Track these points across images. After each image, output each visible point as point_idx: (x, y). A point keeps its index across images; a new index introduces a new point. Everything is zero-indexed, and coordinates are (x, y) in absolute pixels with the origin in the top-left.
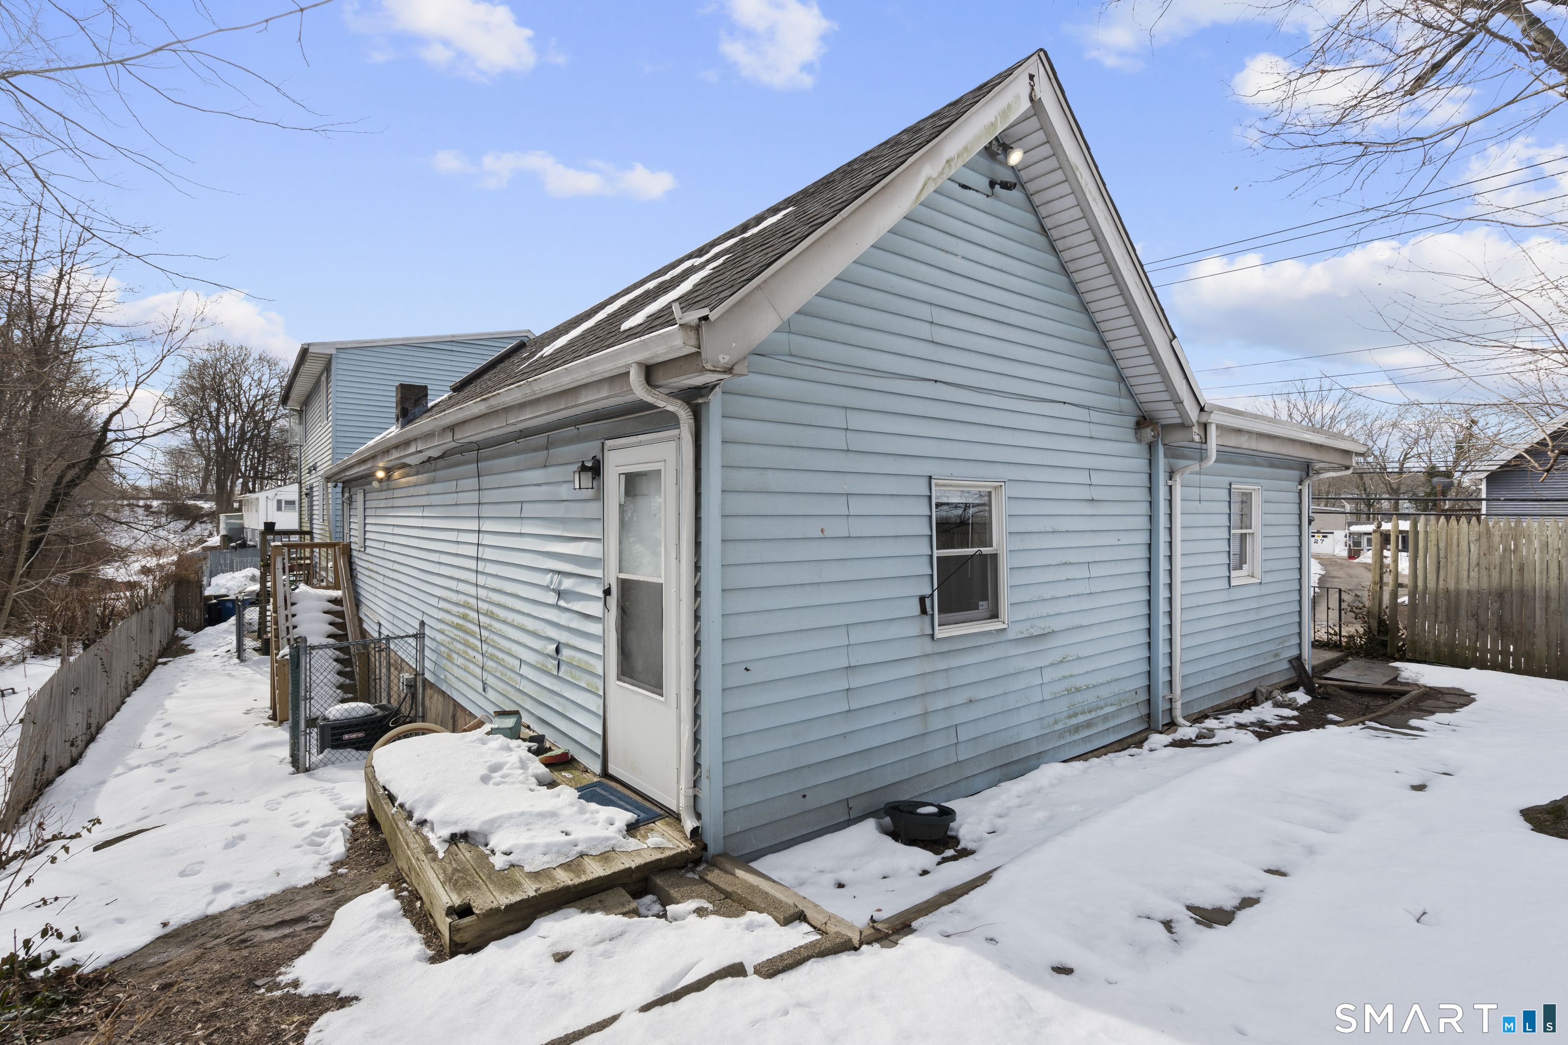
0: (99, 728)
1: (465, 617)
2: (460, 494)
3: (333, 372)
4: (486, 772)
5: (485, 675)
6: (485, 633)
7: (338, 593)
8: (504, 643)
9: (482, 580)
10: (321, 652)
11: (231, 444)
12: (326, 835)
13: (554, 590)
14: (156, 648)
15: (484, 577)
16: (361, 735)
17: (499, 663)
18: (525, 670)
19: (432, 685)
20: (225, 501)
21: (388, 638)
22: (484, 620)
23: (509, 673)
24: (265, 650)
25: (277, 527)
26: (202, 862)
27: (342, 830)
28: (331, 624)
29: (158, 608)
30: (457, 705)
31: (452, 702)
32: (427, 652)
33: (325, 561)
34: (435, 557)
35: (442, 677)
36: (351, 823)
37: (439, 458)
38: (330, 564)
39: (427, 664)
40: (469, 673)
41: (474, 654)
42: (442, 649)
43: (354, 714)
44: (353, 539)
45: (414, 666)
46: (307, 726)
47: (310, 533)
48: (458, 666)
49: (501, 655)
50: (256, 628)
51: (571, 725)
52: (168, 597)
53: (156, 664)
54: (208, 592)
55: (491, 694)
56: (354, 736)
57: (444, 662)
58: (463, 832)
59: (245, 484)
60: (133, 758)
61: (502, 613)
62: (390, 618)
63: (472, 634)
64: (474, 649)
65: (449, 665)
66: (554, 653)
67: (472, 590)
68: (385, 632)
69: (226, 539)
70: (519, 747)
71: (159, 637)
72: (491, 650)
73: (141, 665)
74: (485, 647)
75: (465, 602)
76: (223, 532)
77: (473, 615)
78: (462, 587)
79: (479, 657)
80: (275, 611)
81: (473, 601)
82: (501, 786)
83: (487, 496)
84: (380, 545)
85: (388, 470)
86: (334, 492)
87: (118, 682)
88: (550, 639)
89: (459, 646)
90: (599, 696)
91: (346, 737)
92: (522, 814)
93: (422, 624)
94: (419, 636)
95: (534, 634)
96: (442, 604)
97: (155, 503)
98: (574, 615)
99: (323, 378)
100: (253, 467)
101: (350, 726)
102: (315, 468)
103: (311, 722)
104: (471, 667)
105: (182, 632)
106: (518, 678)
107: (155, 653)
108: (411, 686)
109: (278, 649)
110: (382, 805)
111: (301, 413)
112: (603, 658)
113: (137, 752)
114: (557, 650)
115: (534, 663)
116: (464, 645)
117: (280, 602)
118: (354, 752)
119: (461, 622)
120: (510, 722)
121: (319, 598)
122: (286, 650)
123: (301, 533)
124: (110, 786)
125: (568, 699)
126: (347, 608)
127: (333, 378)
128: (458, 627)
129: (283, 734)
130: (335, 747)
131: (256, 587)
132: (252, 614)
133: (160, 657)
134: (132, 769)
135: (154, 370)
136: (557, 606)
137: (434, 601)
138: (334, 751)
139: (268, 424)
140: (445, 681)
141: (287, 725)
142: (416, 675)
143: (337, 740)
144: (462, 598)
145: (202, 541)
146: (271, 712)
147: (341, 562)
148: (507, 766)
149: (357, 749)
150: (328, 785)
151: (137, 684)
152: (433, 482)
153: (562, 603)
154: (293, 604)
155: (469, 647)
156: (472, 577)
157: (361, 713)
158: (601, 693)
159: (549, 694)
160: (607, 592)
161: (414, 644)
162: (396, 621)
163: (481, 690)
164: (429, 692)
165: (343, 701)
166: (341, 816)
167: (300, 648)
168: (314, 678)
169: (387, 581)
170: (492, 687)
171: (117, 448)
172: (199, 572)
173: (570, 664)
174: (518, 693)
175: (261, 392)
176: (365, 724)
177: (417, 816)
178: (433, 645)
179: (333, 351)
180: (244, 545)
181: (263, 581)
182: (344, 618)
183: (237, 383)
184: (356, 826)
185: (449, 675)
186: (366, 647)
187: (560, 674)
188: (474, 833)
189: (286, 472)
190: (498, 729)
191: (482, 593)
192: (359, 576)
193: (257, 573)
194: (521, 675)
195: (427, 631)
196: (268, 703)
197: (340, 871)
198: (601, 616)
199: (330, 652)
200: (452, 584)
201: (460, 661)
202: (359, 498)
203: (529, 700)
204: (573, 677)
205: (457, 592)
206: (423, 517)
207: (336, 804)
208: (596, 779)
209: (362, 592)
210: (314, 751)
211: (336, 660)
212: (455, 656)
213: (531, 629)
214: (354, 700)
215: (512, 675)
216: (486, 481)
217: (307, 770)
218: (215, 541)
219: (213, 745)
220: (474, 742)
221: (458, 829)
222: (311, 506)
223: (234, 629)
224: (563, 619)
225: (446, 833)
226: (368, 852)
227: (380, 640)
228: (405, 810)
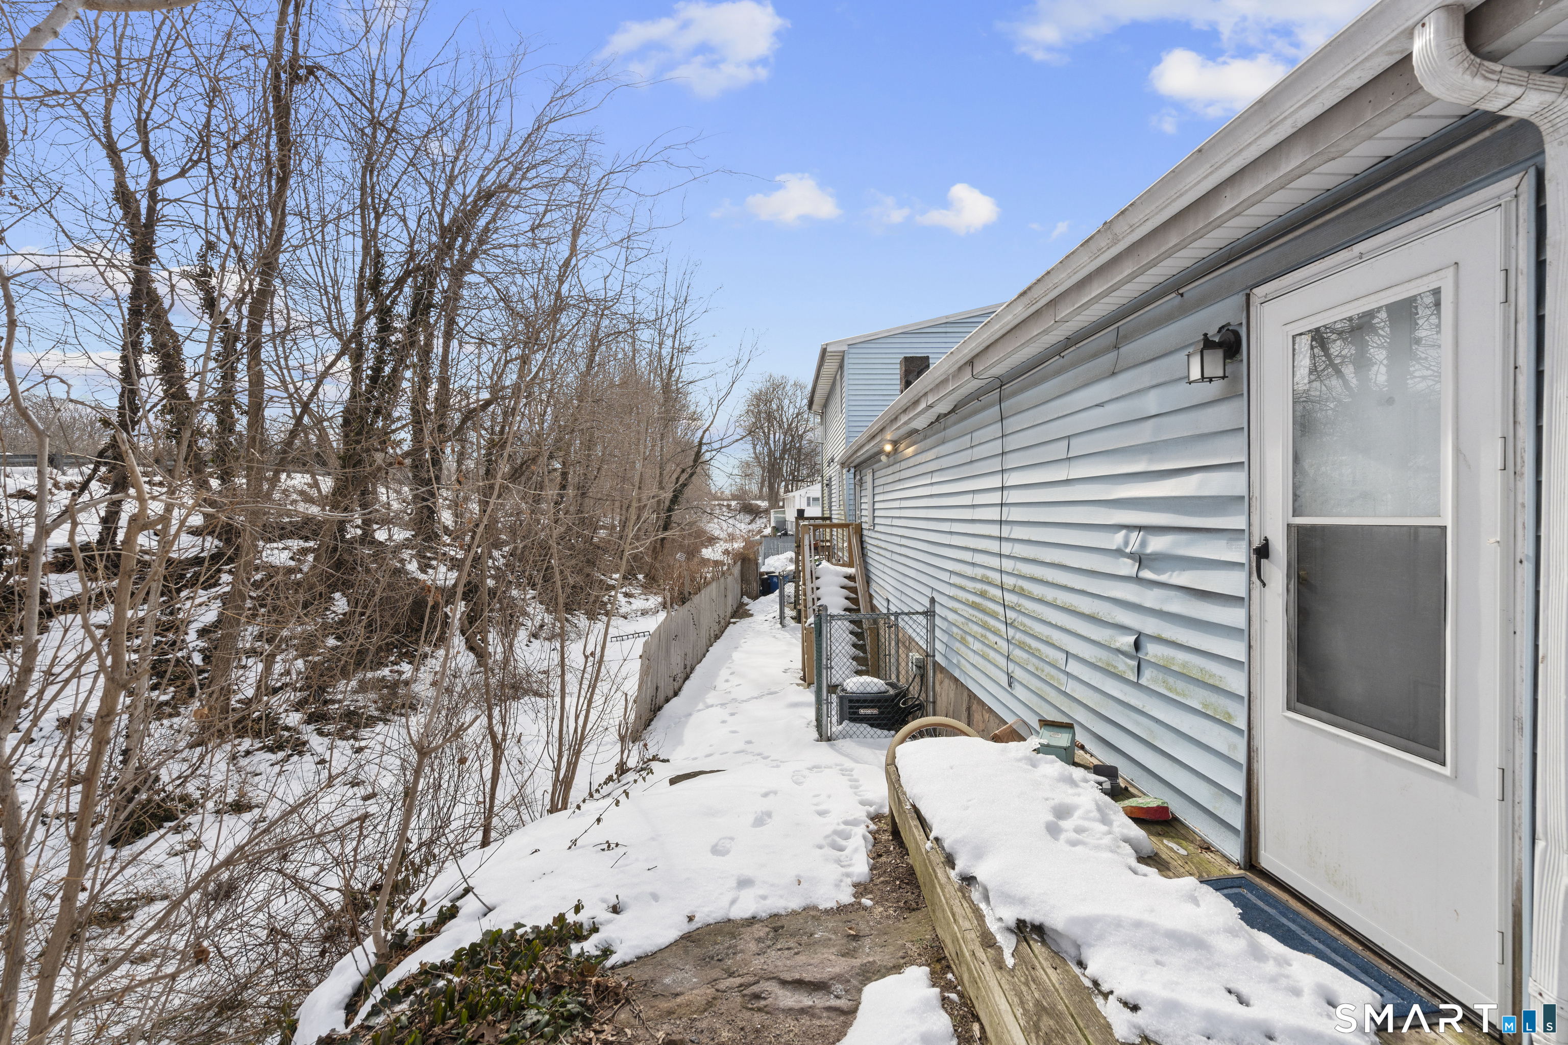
0: (692, 669)
1: (983, 594)
2: (975, 449)
3: (845, 368)
4: (1050, 818)
5: (1011, 666)
6: (1011, 615)
7: (851, 571)
8: (1039, 628)
9: (1007, 548)
10: (839, 622)
11: (778, 455)
12: (847, 837)
13: (1131, 556)
14: (729, 610)
15: (1010, 545)
16: (875, 711)
17: (1033, 654)
18: (1074, 667)
19: (943, 670)
20: (775, 500)
21: (897, 615)
22: (1010, 598)
23: (1048, 669)
24: (798, 619)
25: (806, 515)
26: (732, 839)
27: (865, 838)
28: (847, 598)
29: (730, 578)
30: (972, 696)
31: (966, 694)
32: (938, 633)
33: (840, 540)
34: (945, 527)
35: (955, 661)
36: (873, 827)
37: (950, 413)
38: (846, 544)
39: (938, 645)
40: (989, 661)
41: (996, 639)
42: (955, 630)
43: (869, 689)
44: (864, 519)
45: (924, 647)
46: (828, 692)
47: (830, 518)
48: (974, 651)
49: (1034, 644)
50: (793, 600)
51: (1167, 763)
52: (736, 570)
53: (729, 623)
54: (763, 569)
55: (1019, 691)
56: (869, 711)
57: (957, 645)
58: (1037, 923)
59: (786, 486)
60: (711, 698)
61: (1037, 590)
62: (898, 594)
63: (994, 615)
64: (996, 633)
65: (963, 650)
66: (1132, 650)
67: (994, 562)
68: (893, 609)
69: (776, 529)
70: (1086, 781)
71: (731, 603)
72: (1019, 636)
73: (719, 622)
74: (1011, 632)
75: (983, 576)
76: (773, 524)
77: (997, 593)
78: (979, 559)
79: (1003, 645)
80: (804, 584)
81: (995, 576)
82: (1079, 849)
83: (1013, 442)
84: (888, 522)
85: (895, 443)
86: (848, 476)
87: (704, 634)
88: (1124, 629)
89: (975, 629)
90: (1238, 731)
91: (862, 711)
92: (1138, 924)
93: (933, 601)
94: (929, 614)
95: (1092, 619)
96: (955, 580)
97: (733, 503)
98: (1172, 593)
99: (838, 377)
100: (792, 473)
101: (865, 701)
102: (832, 460)
103: (833, 688)
104: (992, 654)
105: (746, 599)
106: (1063, 677)
107: (728, 614)
108: (921, 667)
109: (806, 618)
110: (910, 827)
111: (823, 415)
112: (1248, 667)
113: (713, 693)
114: (1137, 645)
115: (1093, 660)
116: (983, 627)
117: (808, 576)
118: (869, 728)
119: (978, 600)
120: (1062, 739)
121: (837, 574)
122: (811, 620)
123: (823, 519)
124: (693, 720)
125: (1157, 721)
126: (859, 584)
127: (845, 373)
128: (974, 606)
129: (809, 696)
130: (852, 720)
131: (792, 567)
132: (790, 588)
133: (732, 617)
134: (708, 707)
135: (728, 394)
136: (1137, 580)
137: (945, 576)
138: (852, 724)
139: (801, 437)
140: (958, 666)
141: (813, 688)
142: (927, 656)
143: (855, 713)
144: (979, 572)
145: (760, 532)
146: (802, 674)
147: (854, 541)
148: (1077, 814)
149: (872, 725)
150: (848, 763)
151: (717, 637)
152: (943, 442)
153: (1146, 574)
154: (817, 578)
155: (989, 630)
156: (993, 546)
157: (875, 689)
158: (1243, 726)
159: (1120, 708)
160: (1263, 552)
161: (924, 622)
162: (904, 598)
163: (1006, 685)
164: (939, 676)
165: (859, 673)
166: (861, 813)
167: (822, 616)
168: (834, 648)
169: (895, 557)
170: (1021, 683)
171: (707, 456)
172: (756, 554)
173: (1164, 669)
174: (1062, 697)
175: (796, 411)
176: (879, 701)
177: (960, 865)
178: (944, 625)
179: (845, 348)
180: (786, 534)
181: (797, 562)
182: (857, 594)
183: (780, 407)
184: (877, 832)
185: (962, 660)
186: (875, 622)
187: (1143, 681)
188: (1055, 931)
189: (813, 475)
190: (1048, 746)
191: (1008, 565)
192: (870, 554)
193: (793, 555)
194: (1068, 674)
195: (938, 609)
196: (800, 666)
197: (864, 900)
198: (1243, 593)
199: (847, 623)
200: (967, 556)
201: (977, 646)
202: (868, 478)
203: (1082, 710)
204: (1170, 690)
205: (973, 564)
206: (932, 484)
207: (856, 794)
208: (1235, 872)
209: (872, 569)
210: (834, 719)
211: (851, 633)
212: (970, 639)
213: (1087, 611)
214: (866, 673)
215: (1053, 672)
216: (1012, 424)
217: (829, 739)
218: (768, 531)
219: (761, 697)
220: (1020, 760)
221: (1028, 915)
222: (830, 494)
223: (778, 599)
224: (1151, 598)
225: (1010, 915)
226: (894, 881)
227: (888, 615)
228: (943, 849)
